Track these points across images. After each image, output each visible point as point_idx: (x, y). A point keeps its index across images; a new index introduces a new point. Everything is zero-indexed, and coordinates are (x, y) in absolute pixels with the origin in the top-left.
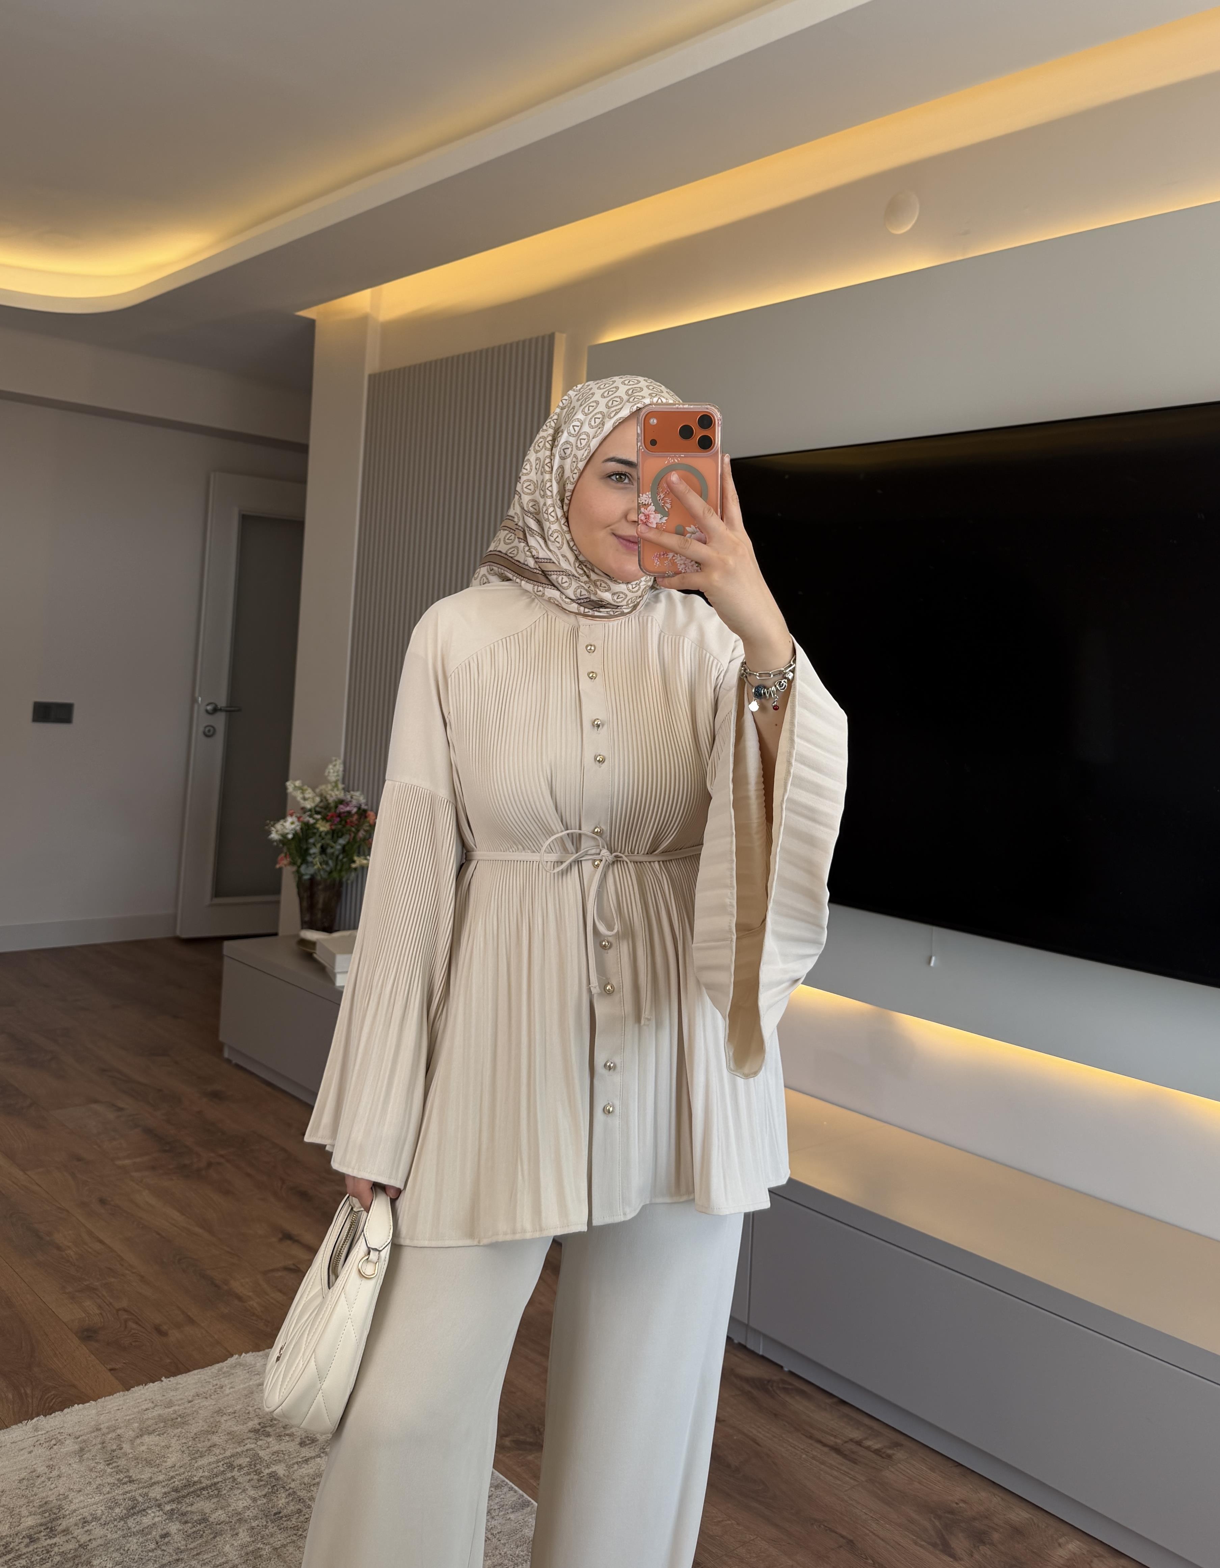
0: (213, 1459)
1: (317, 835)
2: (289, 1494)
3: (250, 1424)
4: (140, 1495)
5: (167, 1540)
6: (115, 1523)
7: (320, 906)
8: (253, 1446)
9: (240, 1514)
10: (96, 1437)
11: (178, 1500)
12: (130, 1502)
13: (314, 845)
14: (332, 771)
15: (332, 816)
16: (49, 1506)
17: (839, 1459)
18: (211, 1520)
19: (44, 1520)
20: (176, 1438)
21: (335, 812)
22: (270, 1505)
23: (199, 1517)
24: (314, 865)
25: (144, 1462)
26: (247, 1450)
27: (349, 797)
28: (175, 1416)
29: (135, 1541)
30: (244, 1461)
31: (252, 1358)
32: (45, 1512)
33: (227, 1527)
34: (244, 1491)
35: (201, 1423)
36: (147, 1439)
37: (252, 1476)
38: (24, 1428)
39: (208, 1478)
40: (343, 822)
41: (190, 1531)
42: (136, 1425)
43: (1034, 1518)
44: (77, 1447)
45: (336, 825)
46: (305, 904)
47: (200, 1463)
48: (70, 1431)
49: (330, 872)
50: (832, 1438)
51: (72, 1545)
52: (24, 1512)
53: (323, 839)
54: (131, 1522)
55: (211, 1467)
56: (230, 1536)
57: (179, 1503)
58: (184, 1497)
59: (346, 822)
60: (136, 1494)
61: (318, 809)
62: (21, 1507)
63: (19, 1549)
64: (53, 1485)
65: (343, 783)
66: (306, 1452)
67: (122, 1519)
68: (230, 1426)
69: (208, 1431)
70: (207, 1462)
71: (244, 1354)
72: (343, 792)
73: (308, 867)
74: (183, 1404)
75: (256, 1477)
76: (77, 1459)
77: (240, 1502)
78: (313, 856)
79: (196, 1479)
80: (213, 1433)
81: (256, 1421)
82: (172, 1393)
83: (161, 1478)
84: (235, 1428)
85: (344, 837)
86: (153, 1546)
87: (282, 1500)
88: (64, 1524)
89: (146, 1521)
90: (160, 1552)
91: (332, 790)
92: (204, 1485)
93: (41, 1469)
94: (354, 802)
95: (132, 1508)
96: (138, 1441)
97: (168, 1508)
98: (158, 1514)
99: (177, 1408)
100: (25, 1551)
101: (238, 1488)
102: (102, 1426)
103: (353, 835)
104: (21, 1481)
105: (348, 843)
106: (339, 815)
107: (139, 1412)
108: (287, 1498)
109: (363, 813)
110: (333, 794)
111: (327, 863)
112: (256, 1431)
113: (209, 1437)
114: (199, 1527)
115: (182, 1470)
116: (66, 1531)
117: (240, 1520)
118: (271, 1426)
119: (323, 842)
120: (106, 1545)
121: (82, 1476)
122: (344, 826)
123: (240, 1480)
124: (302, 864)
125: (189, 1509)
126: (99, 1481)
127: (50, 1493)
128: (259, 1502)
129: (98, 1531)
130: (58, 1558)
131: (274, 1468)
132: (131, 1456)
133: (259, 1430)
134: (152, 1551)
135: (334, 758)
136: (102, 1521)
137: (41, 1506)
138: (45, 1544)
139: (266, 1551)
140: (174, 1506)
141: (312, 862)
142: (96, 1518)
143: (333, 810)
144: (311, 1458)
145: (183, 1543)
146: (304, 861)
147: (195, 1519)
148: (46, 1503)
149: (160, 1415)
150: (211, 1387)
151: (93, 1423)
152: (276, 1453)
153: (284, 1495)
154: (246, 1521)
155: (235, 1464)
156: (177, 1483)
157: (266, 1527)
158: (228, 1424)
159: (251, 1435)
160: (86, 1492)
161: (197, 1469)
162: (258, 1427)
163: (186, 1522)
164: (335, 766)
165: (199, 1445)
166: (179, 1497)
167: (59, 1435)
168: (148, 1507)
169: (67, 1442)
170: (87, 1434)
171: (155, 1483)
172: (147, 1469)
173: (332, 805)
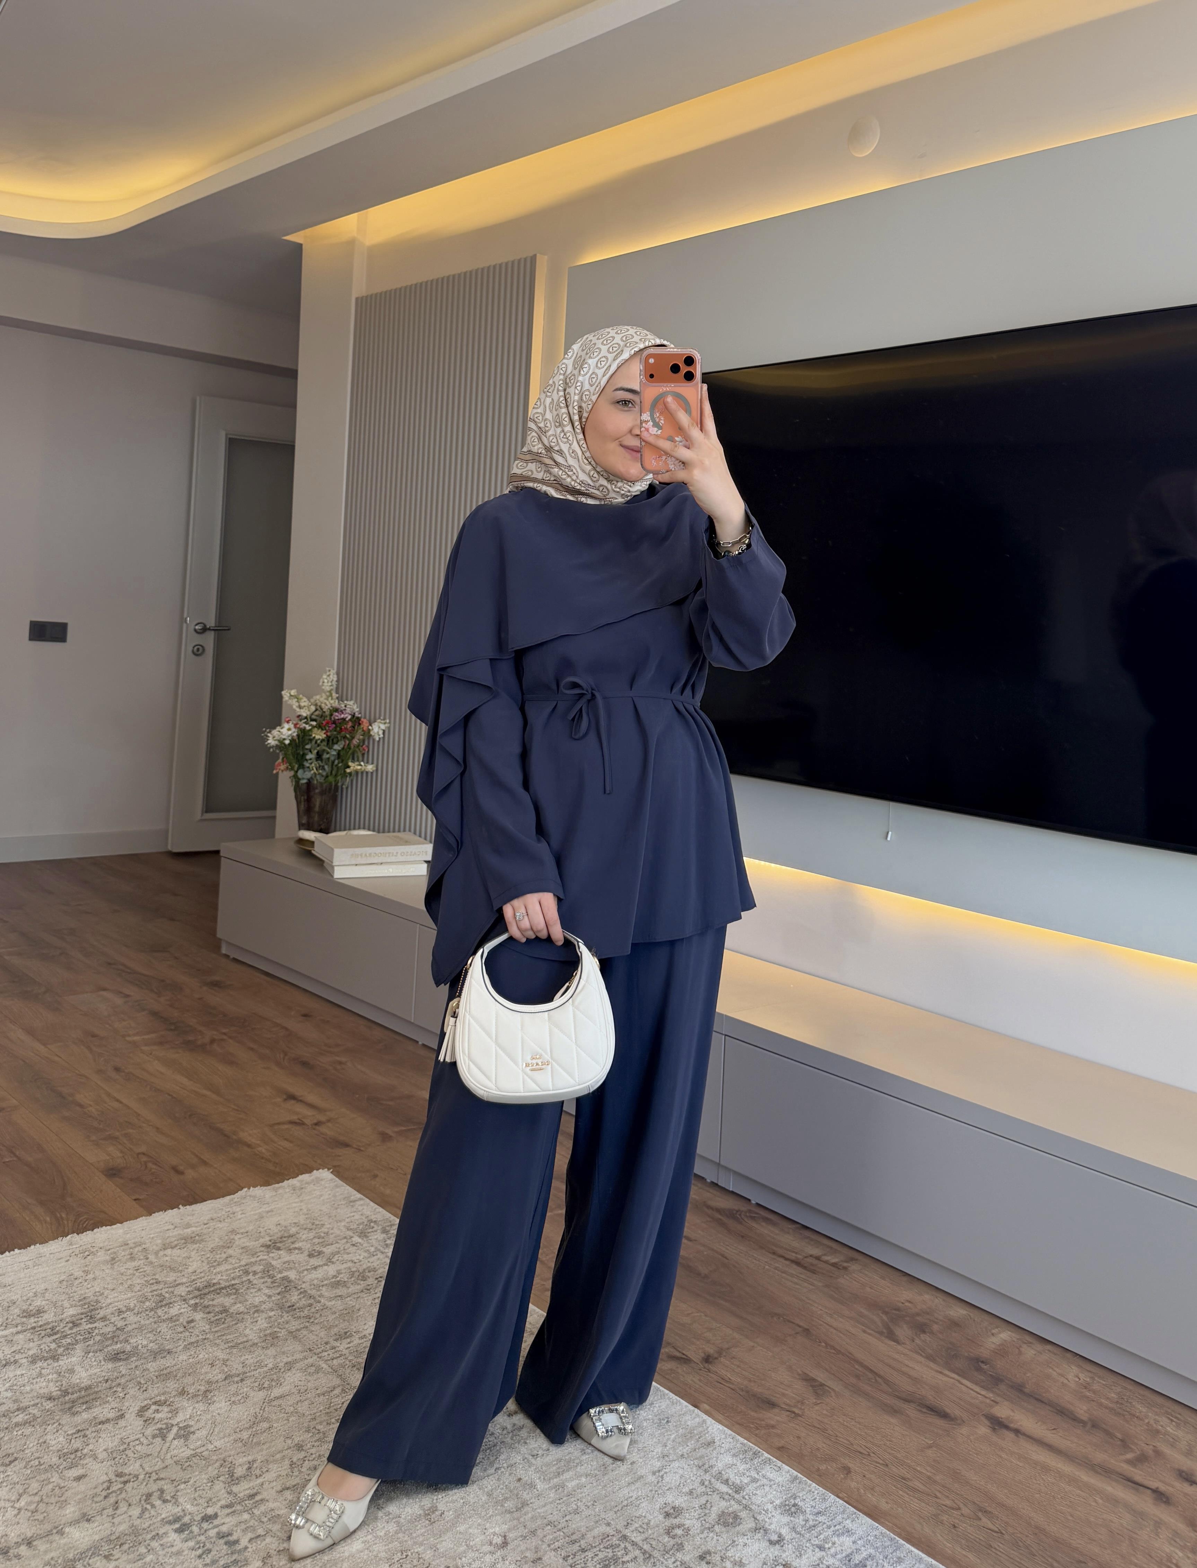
0: (230, 1267)
1: (313, 742)
2: (301, 1293)
3: (262, 1241)
4: (167, 1292)
5: (192, 1324)
6: (147, 1313)
7: (317, 809)
8: (265, 1257)
9: (257, 1306)
10: (124, 1250)
11: (201, 1296)
12: (158, 1298)
13: (311, 751)
14: (326, 681)
15: (328, 723)
16: (88, 1301)
17: (800, 1269)
18: (231, 1311)
19: (84, 1310)
20: (195, 1251)
21: (331, 719)
22: (284, 1301)
23: (221, 1309)
24: (310, 771)
25: (168, 1269)
26: (260, 1260)
27: (343, 706)
28: (193, 1235)
29: (165, 1325)
30: (258, 1268)
31: (260, 1191)
32: (85, 1304)
33: (246, 1316)
34: (259, 1290)
35: (217, 1239)
36: (169, 1252)
37: (266, 1279)
38: (60, 1243)
39: (227, 1280)
40: (338, 729)
41: (213, 1319)
42: (159, 1241)
43: (971, 1314)
44: (108, 1258)
45: (331, 731)
46: (302, 807)
47: (218, 1270)
48: (101, 1245)
49: (327, 776)
50: (794, 1254)
51: (111, 1328)
52: (66, 1304)
53: (318, 746)
54: (160, 1312)
55: (228, 1272)
56: (249, 1323)
57: (201, 1298)
58: (205, 1294)
59: (341, 729)
60: (163, 1292)
61: (313, 717)
62: (62, 1301)
63: (64, 1332)
64: (89, 1286)
65: (337, 692)
66: (314, 1262)
67: (152, 1310)
68: (244, 1243)
69: (223, 1247)
70: (224, 1269)
71: (252, 1188)
72: (337, 701)
73: (305, 772)
74: (200, 1226)
75: (269, 1280)
76: (109, 1266)
77: (256, 1298)
78: (310, 762)
79: (215, 1281)
80: (228, 1247)
81: (268, 1238)
82: (189, 1218)
83: (184, 1280)
84: (248, 1244)
85: (339, 743)
86: (182, 1329)
87: (294, 1297)
88: (102, 1313)
89: (174, 1311)
90: (187, 1334)
91: (327, 699)
92: (223, 1286)
93: (78, 1273)
94: (348, 710)
95: (160, 1301)
96: (161, 1253)
97: (192, 1302)
98: (183, 1306)
99: (194, 1229)
100: (68, 1333)
101: (254, 1288)
102: (129, 1242)
103: (347, 742)
104: (61, 1282)
105: (343, 748)
106: (334, 722)
107: (161, 1232)
108: (298, 1295)
109: (356, 721)
110: (328, 703)
111: (323, 769)
112: (268, 1246)
113: (225, 1250)
114: (220, 1316)
115: (202, 1275)
116: (104, 1319)
117: (257, 1311)
118: (280, 1242)
119: (318, 748)
120: (140, 1329)
121: (114, 1279)
122: (340, 732)
123: (255, 1282)
124: (298, 769)
125: (211, 1303)
126: (129, 1282)
127: (87, 1291)
128: (273, 1298)
129: (132, 1318)
130: (98, 1338)
131: (285, 1274)
132: (156, 1264)
133: (270, 1246)
134: (181, 1333)
135: (328, 669)
136: (136, 1311)
137: (80, 1301)
138: (87, 1327)
139: (283, 1333)
140: (197, 1301)
141: (308, 767)
142: (129, 1309)
143: (328, 718)
144: (319, 1266)
145: (208, 1327)
146: (302, 766)
147: (217, 1310)
148: (84, 1298)
149: (179, 1234)
150: (224, 1213)
151: (120, 1240)
152: (288, 1262)
153: (296, 1293)
154: (263, 1312)
155: (250, 1270)
156: (198, 1284)
157: (282, 1317)
158: (241, 1241)
159: (263, 1249)
160: (119, 1290)
161: (215, 1274)
162: (270, 1243)
163: (209, 1313)
164: (329, 676)
165: (218, 1257)
166: (201, 1295)
167: (91, 1249)
168: (174, 1302)
169: (99, 1254)
170: (117, 1247)
171: (179, 1284)
172: (171, 1274)
173: (327, 713)
